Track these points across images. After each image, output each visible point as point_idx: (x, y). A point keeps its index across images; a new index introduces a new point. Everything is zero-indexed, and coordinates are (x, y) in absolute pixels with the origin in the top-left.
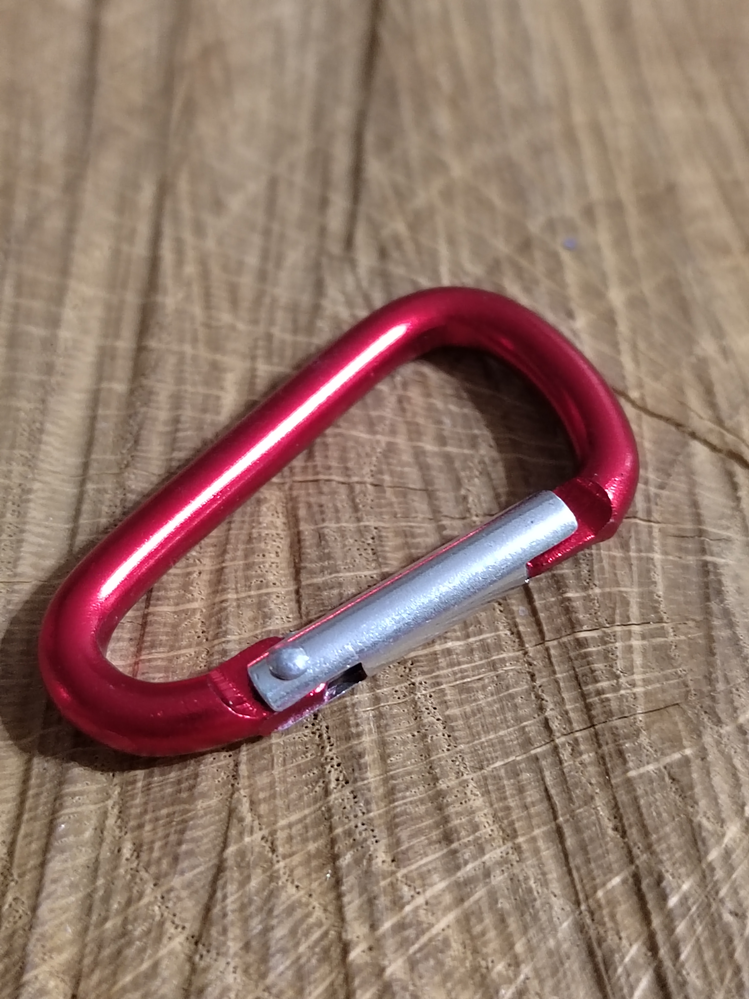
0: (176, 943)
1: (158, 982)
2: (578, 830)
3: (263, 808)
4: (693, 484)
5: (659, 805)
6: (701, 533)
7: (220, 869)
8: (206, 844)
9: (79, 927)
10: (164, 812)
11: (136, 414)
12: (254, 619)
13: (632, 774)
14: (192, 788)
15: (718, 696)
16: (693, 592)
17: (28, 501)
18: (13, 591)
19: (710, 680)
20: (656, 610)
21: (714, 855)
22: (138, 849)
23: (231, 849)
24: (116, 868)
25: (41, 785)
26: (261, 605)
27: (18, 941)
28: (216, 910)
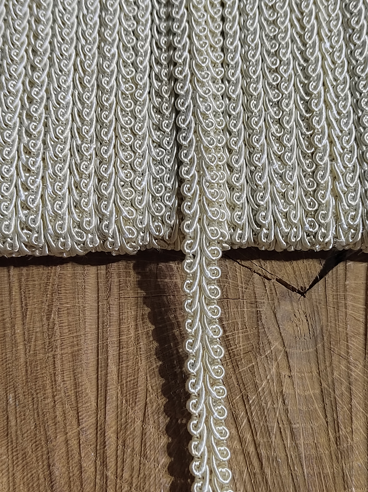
0: (139, 423)
1: (136, 432)
2: (229, 386)
3: (154, 388)
4: (254, 287)
5: (247, 377)
6: (256, 302)
7: (146, 404)
8: (142, 398)
9: (116, 421)
10: (131, 391)
11: (109, 281)
12: (146, 338)
13: (240, 370)
14: (137, 385)
15: (261, 348)
16: (255, 319)
17: (85, 310)
18: (86, 336)
19: (258, 343)
20: (245, 325)
21: (260, 390)
22: (126, 401)
23: (148, 399)
24: (122, 406)
25: (101, 387)
27: (103, 427)
28: (147, 414)
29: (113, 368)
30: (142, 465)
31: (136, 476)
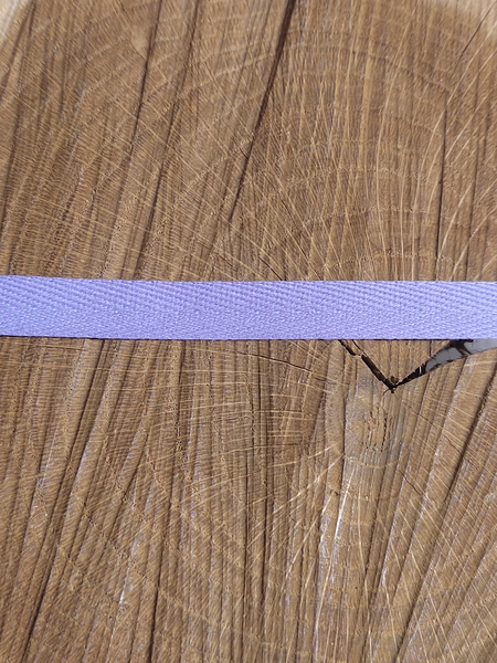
1: (111, 505)
2: (253, 481)
4: (329, 358)
6: (325, 379)
7: (136, 472)
8: (133, 462)
9: (89, 481)
10: (121, 448)
13: (275, 466)
14: (131, 442)
16: (315, 403)
18: (81, 353)
19: (310, 438)
20: (300, 407)
21: (292, 499)
23: (141, 465)
24: (103, 464)
25: (83, 430)
26: (167, 377)
27: (70, 483)
28: (132, 485)
29: (105, 408)
30: (106, 551)
31: (94, 562)
